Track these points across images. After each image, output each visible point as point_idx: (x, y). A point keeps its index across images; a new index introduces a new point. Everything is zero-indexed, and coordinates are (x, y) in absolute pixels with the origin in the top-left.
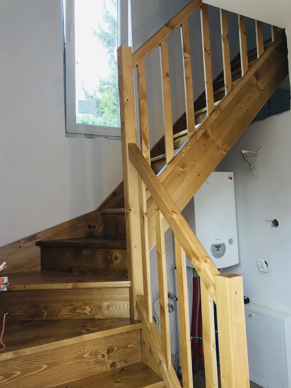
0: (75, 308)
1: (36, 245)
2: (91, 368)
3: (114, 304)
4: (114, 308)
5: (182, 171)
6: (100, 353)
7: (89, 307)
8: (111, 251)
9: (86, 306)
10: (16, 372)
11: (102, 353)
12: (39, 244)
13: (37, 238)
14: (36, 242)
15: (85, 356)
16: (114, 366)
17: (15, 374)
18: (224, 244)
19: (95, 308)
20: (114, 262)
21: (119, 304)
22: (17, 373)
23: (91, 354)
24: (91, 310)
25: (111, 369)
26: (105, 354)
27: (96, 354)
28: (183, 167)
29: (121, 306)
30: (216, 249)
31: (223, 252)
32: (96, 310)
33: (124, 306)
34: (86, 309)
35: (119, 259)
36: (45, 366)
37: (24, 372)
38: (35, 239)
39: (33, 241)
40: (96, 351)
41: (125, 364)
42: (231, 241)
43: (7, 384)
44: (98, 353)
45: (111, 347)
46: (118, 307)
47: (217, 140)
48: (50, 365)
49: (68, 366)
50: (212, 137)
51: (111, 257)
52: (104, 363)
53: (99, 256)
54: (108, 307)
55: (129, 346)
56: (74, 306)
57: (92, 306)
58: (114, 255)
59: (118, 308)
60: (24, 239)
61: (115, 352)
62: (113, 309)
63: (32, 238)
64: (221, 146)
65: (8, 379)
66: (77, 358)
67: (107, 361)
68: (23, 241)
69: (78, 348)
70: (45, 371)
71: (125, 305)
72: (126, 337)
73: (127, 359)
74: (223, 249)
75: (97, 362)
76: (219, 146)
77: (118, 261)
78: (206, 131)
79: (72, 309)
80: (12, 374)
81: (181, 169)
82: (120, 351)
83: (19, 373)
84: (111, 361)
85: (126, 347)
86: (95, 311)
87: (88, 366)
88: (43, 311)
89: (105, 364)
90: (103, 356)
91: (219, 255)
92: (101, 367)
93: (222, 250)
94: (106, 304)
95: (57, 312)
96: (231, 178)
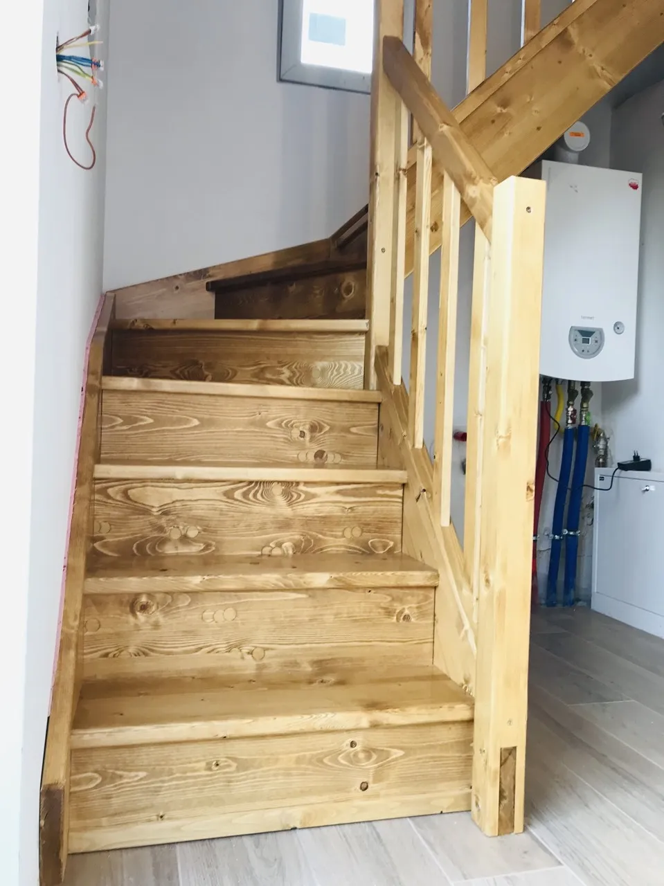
0: (263, 370)
1: (208, 289)
2: (278, 449)
3: (335, 365)
4: (335, 373)
5: (500, 115)
6: (296, 427)
7: (288, 368)
8: (341, 276)
9: (282, 366)
10: (145, 417)
11: (301, 429)
12: (212, 287)
13: (210, 276)
14: (207, 283)
15: (269, 424)
16: (321, 457)
17: (142, 420)
18: (601, 332)
19: (299, 371)
20: (344, 298)
21: (343, 366)
22: (145, 421)
23: (279, 425)
24: (292, 375)
25: (314, 461)
26: (306, 432)
27: (289, 426)
28: (504, 104)
29: (349, 370)
30: (580, 338)
31: (597, 347)
32: (300, 375)
33: (353, 370)
34: (283, 373)
35: (353, 291)
36: (196, 422)
37: (158, 421)
38: (205, 277)
39: (202, 280)
40: (291, 421)
41: (343, 460)
42: (618, 327)
43: (128, 435)
44: (292, 426)
45: (319, 423)
46: (342, 370)
47: (591, 56)
48: (204, 423)
49: (235, 433)
50: (579, 48)
51: (339, 290)
52: (302, 447)
53: (318, 292)
54: (323, 371)
55: (354, 430)
56: (263, 366)
57: (293, 367)
58: (344, 285)
59: (342, 373)
60: (184, 274)
61: (325, 433)
62: (332, 374)
63: (200, 274)
64: (599, 69)
65: (130, 426)
66: (252, 423)
67: (308, 444)
68: (183, 276)
69: (256, 407)
70: (195, 430)
71: (355, 368)
72: (348, 412)
73: (348, 452)
74: (598, 339)
75: (289, 441)
76: (595, 70)
77: (351, 294)
78: (566, 30)
79: (256, 371)
80: (136, 420)
81: (499, 110)
82: (334, 434)
83: (151, 421)
84: (316, 448)
85: (347, 430)
86: (298, 377)
87: (272, 442)
88: (206, 373)
89: (304, 449)
90: (302, 434)
91: (586, 351)
92: (298, 452)
93: (596, 342)
94: (319, 365)
95: (230, 374)
96: (635, 187)
